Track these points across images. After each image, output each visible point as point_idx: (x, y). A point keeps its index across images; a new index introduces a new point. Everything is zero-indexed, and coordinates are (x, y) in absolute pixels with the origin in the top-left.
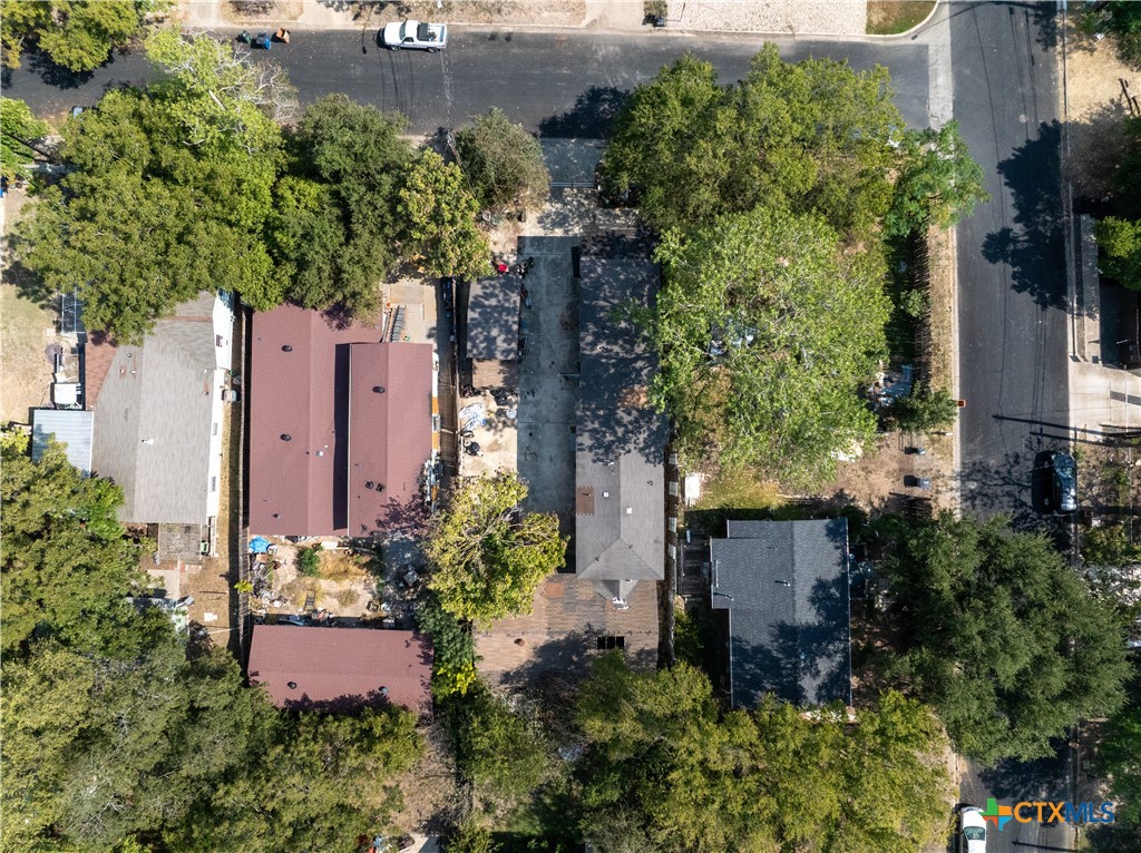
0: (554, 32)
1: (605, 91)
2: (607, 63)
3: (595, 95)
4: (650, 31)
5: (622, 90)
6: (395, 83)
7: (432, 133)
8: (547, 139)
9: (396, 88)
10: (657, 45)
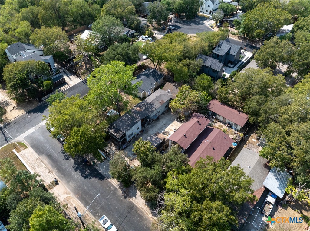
0: (77, 199)
1: (83, 176)
2: (76, 181)
3: (86, 177)
4: (60, 181)
5: (80, 174)
6: (124, 219)
7: (128, 199)
8: (105, 176)
9: (126, 217)
10: (62, 177)
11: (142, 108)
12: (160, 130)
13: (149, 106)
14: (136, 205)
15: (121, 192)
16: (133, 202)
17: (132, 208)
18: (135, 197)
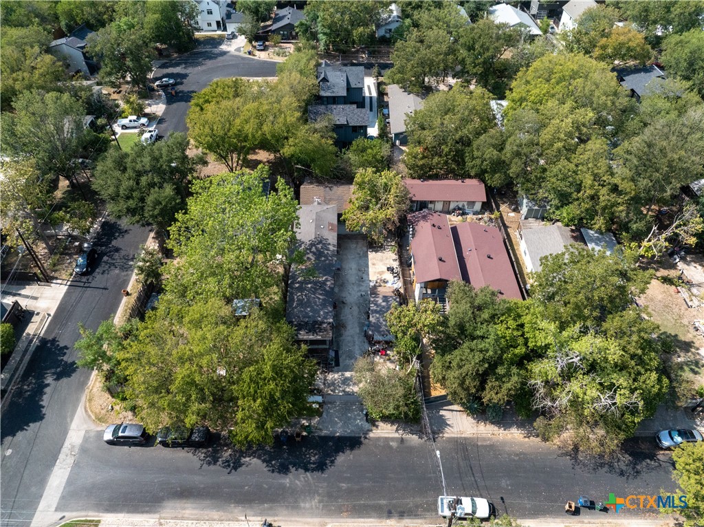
0: (353, 520)
1: (313, 470)
2: (310, 492)
3: (321, 467)
4: (275, 521)
5: (300, 470)
6: (473, 474)
7: (439, 439)
8: (357, 435)
9: (472, 470)
10: (271, 508)
11: (308, 258)
12: (362, 286)
13: (319, 246)
14: (463, 436)
15: (415, 437)
16: (453, 435)
17: (463, 447)
18: (449, 425)
